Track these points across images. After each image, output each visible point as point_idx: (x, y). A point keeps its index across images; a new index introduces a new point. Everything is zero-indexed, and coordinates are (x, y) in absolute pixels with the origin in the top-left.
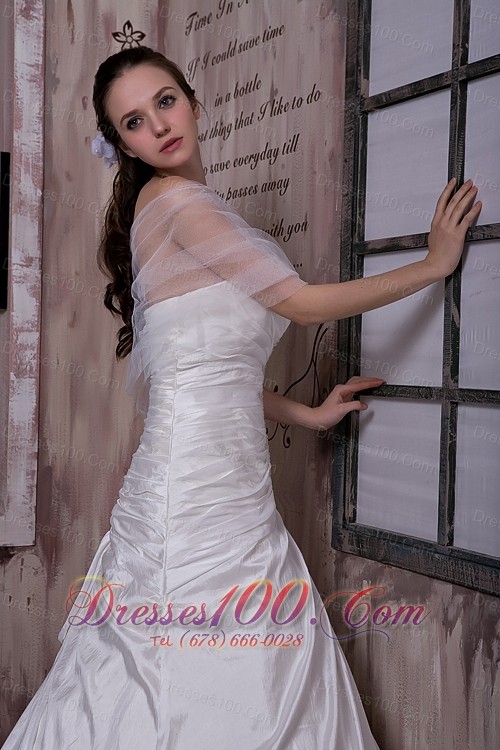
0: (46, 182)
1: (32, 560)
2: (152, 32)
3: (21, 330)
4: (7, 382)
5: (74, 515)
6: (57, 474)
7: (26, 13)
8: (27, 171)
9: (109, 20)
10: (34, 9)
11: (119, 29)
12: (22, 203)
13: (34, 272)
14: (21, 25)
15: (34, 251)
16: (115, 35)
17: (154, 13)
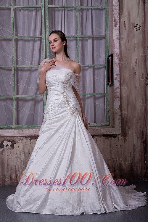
0: (120, 59)
1: (121, 137)
2: (143, 25)
3: (116, 89)
4: (114, 100)
5: (129, 128)
6: (125, 119)
7: (116, 26)
8: (116, 57)
9: (133, 24)
10: (117, 24)
11: (135, 26)
12: (116, 63)
13: (119, 77)
14: (115, 28)
15: (118, 73)
16: (134, 27)
17: (143, 21)
